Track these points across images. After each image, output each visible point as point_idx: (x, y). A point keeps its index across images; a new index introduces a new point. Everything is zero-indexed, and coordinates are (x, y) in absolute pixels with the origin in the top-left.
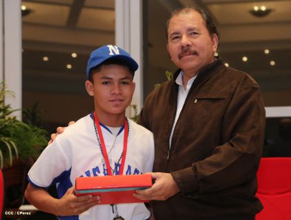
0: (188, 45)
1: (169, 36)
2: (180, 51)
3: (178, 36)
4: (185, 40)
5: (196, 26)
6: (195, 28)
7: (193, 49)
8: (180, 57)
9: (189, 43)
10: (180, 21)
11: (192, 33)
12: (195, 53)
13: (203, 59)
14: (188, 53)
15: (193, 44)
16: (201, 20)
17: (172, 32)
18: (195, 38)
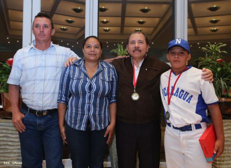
1: (130, 42)
2: (134, 49)
3: (133, 42)
4: (137, 45)
5: (142, 40)
7: (140, 49)
8: (134, 51)
9: (139, 46)
11: (140, 42)
12: (140, 51)
16: (144, 38)
17: (131, 40)
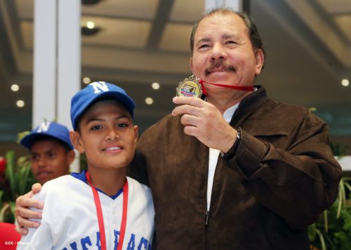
0: (221, 58)
1: (195, 43)
2: (209, 65)
3: (207, 44)
4: (217, 49)
5: (235, 33)
6: (233, 36)
7: (228, 63)
8: (208, 73)
9: (224, 54)
10: (213, 23)
11: (228, 41)
12: (232, 69)
13: (242, 79)
14: (220, 68)
15: (229, 56)
16: (243, 27)
17: (200, 38)
18: (231, 48)
